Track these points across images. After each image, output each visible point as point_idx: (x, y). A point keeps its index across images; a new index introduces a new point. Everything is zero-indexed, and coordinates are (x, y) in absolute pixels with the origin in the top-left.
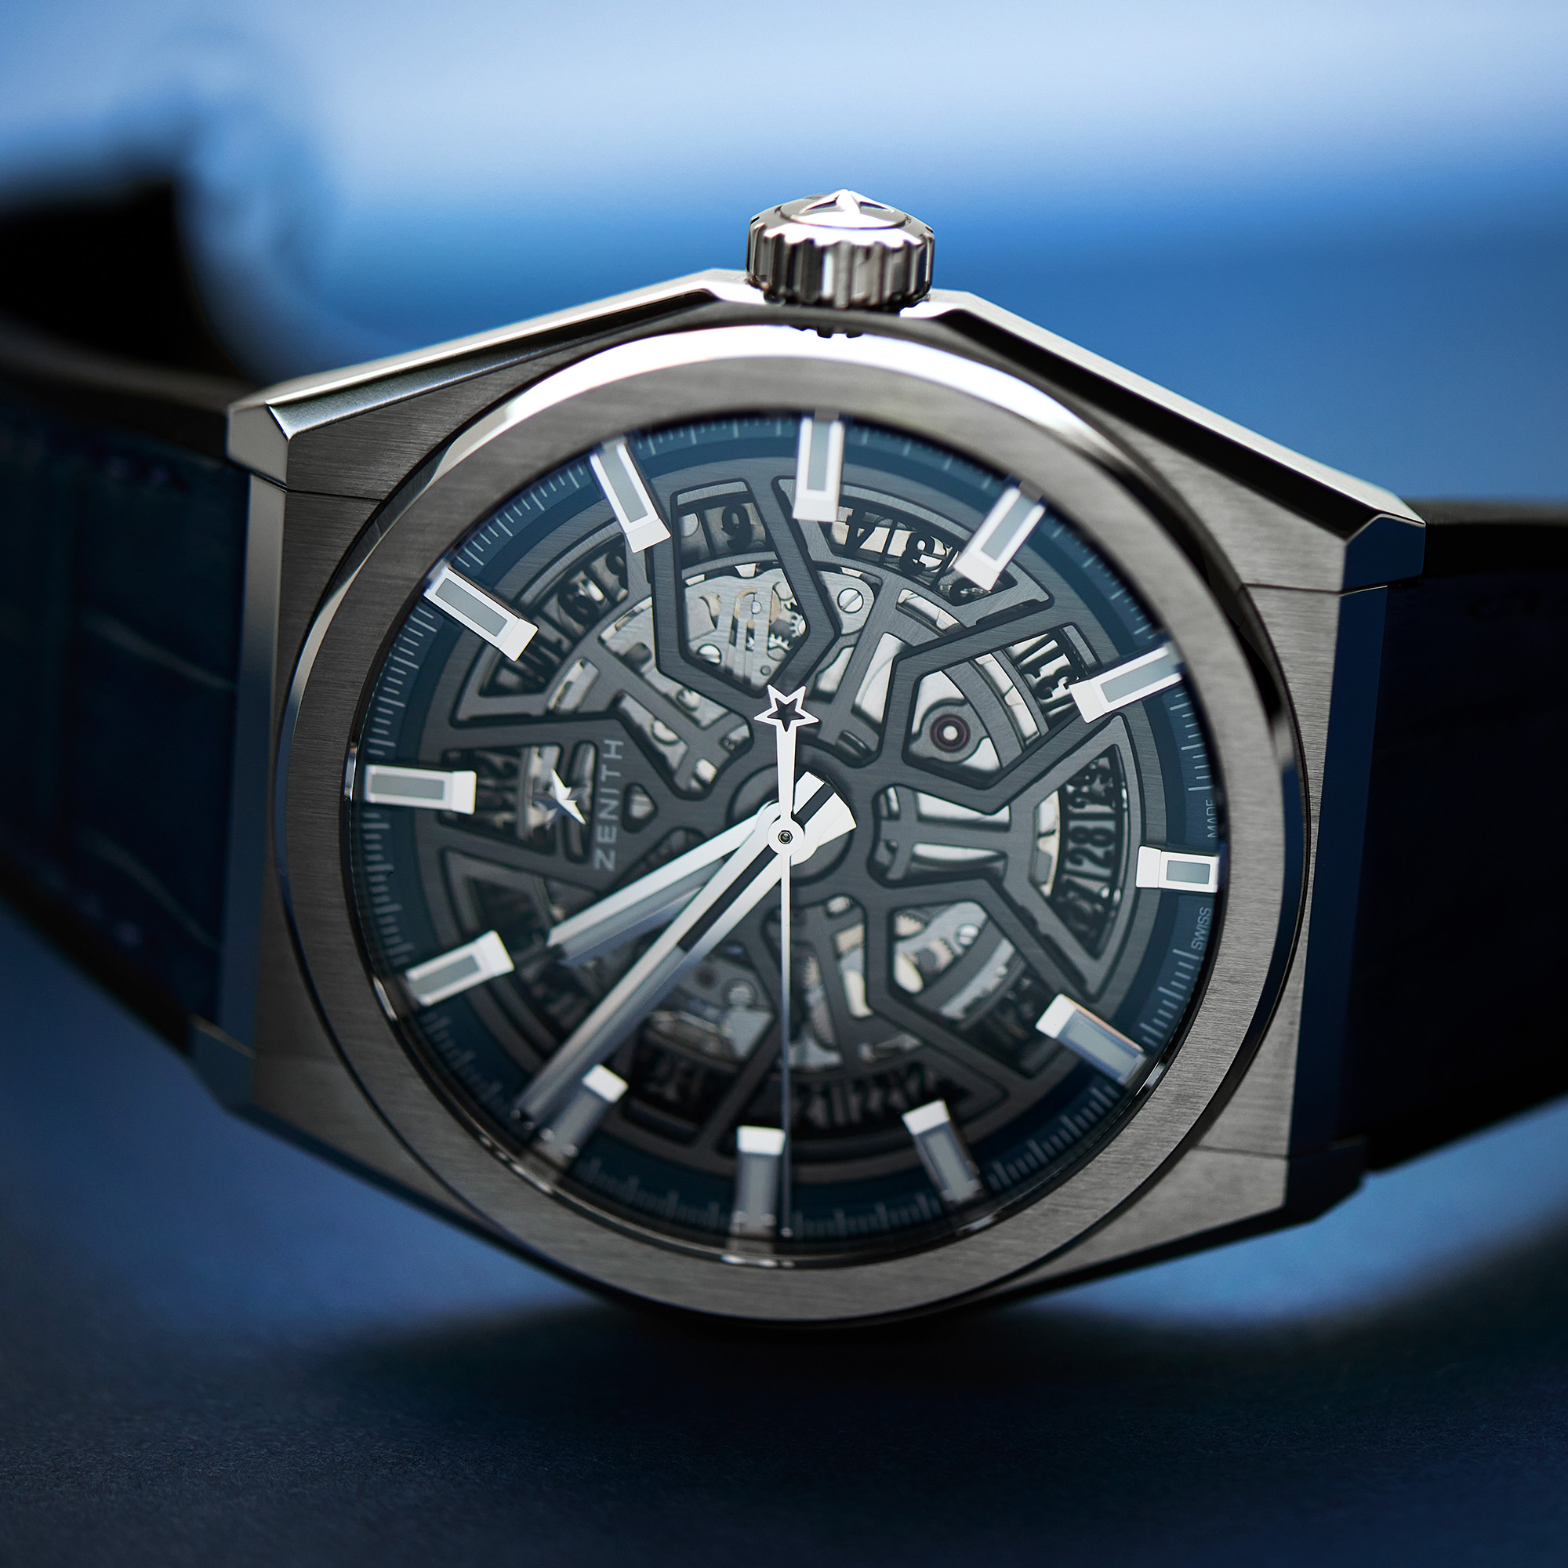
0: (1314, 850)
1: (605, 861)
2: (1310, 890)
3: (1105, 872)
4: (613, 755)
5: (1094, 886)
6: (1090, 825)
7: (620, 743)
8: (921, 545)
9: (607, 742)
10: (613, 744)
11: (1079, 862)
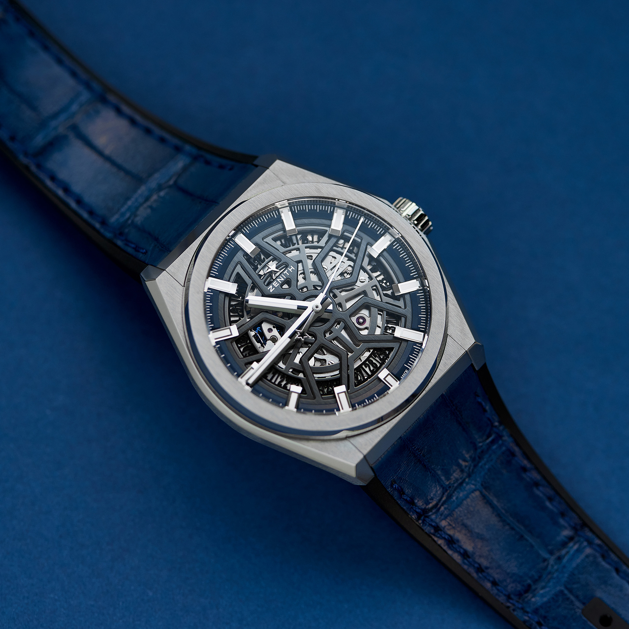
0: (420, 396)
1: (271, 289)
2: (413, 405)
3: (370, 373)
4: (290, 270)
5: (365, 374)
6: (374, 361)
7: (294, 269)
8: (385, 281)
9: (291, 266)
10: (292, 268)
11: (366, 367)
